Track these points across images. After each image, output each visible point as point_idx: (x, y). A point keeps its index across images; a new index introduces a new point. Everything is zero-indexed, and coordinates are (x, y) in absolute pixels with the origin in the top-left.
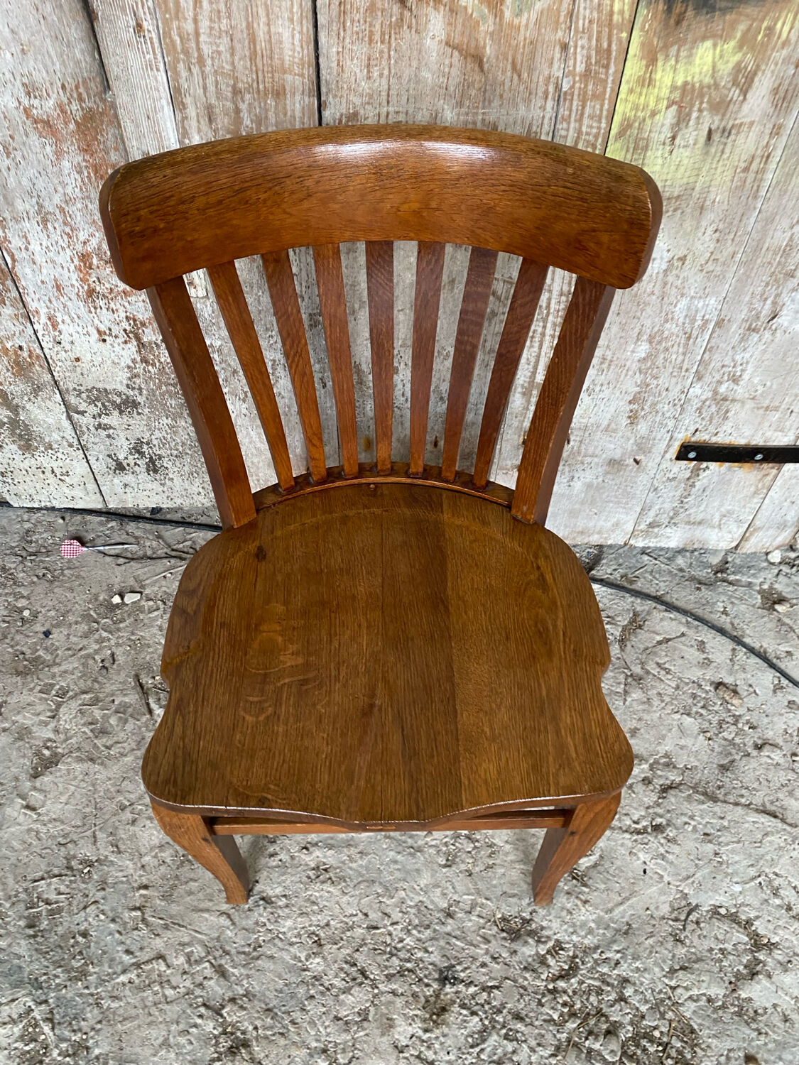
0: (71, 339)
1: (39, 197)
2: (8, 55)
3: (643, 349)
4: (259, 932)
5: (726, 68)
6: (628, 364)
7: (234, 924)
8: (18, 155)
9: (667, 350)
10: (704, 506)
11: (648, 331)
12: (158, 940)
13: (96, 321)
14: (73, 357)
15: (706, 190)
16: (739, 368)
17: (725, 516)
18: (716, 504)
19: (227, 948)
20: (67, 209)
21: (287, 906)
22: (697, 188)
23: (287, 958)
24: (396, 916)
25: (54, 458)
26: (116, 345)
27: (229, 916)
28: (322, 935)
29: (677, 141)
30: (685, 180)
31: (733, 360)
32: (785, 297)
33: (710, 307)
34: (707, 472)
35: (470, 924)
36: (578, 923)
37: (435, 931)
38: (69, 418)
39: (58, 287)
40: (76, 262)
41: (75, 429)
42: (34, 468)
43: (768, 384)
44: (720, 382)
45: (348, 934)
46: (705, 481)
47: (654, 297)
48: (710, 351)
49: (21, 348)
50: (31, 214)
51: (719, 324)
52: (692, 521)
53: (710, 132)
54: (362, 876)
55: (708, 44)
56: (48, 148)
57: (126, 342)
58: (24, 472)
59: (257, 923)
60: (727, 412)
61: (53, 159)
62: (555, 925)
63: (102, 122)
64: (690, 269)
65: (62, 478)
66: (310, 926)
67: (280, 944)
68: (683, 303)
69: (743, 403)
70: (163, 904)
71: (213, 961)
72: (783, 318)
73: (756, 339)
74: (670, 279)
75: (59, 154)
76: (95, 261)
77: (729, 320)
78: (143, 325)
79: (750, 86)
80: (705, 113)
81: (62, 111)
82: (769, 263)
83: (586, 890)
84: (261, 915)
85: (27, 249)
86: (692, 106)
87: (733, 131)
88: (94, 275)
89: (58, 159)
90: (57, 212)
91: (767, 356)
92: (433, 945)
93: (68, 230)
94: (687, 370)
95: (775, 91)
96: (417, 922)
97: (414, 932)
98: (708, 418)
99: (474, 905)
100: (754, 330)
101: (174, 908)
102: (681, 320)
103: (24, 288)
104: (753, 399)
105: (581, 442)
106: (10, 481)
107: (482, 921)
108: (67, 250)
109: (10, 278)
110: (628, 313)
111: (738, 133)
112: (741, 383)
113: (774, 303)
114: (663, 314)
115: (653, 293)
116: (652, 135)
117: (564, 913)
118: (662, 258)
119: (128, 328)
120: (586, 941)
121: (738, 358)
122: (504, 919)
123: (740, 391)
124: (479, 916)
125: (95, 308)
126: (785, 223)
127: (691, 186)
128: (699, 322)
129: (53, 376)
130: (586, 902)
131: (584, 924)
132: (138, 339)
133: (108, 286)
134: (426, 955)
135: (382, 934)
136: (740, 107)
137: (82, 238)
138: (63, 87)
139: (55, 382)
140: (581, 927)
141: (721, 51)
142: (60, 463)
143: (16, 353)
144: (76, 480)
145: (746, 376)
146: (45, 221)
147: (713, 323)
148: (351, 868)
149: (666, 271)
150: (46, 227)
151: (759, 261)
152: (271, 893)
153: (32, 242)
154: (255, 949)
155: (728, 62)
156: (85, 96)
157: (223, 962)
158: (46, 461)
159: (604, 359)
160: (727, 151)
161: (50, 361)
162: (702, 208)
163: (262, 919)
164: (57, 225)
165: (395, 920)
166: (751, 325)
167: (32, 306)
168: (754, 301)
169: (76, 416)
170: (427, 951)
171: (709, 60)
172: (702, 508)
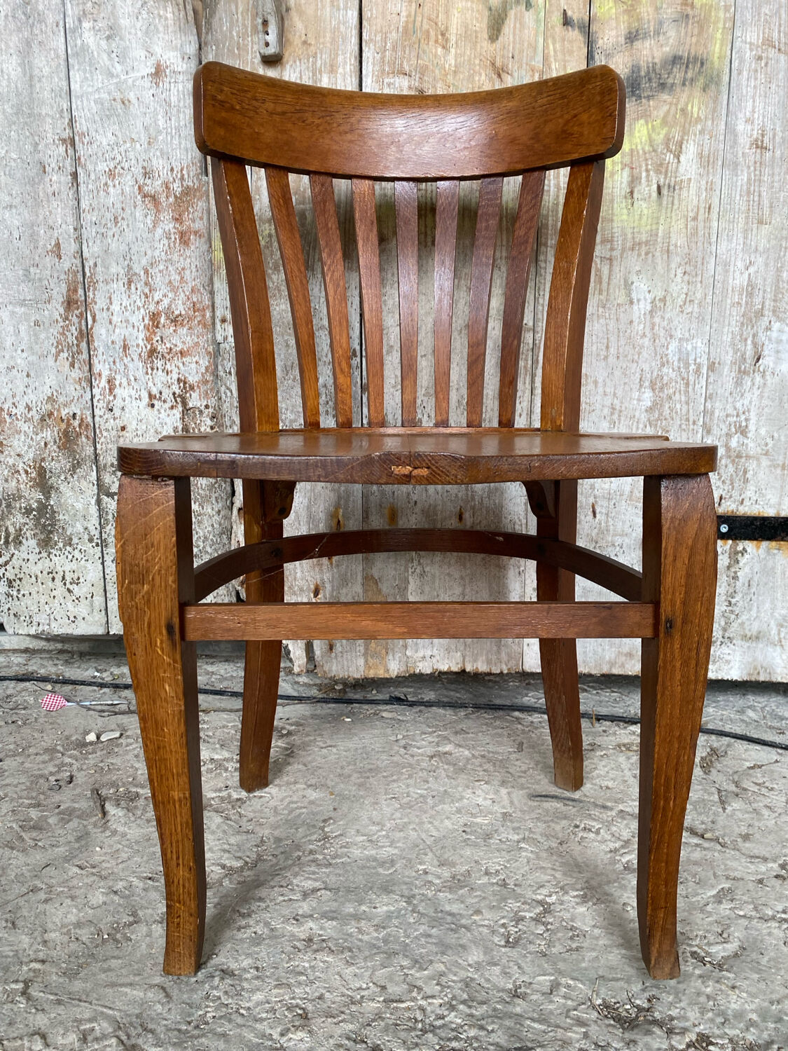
0: (122, 404)
1: (131, 259)
2: (138, 145)
3: (648, 396)
4: (207, 1007)
5: (659, 138)
6: (637, 414)
7: (168, 996)
8: (125, 223)
9: (670, 398)
10: (755, 609)
11: (649, 376)
12: (40, 1016)
13: (150, 384)
14: (120, 423)
15: (668, 235)
16: (743, 417)
17: (782, 626)
18: (767, 605)
19: (150, 1026)
20: (150, 271)
21: (258, 978)
22: (660, 234)
23: (250, 1036)
24: (431, 988)
25: (70, 557)
26: (162, 411)
27: (163, 989)
28: (310, 1007)
29: (635, 196)
30: (649, 227)
31: (735, 409)
32: (762, 337)
33: (699, 350)
34: (746, 556)
35: (551, 1007)
36: (730, 1012)
37: (495, 1010)
38: (99, 502)
39: (125, 347)
40: (147, 321)
41: (100, 517)
42: (45, 573)
43: (776, 435)
44: (729, 435)
45: (354, 1008)
46: (747, 569)
47: (647, 339)
48: (711, 398)
49: (74, 414)
50: (120, 276)
51: (712, 367)
52: (749, 634)
53: (659, 188)
54: (379, 948)
55: (642, 121)
56: (149, 217)
57: (172, 408)
58: (34, 578)
59: (207, 997)
60: (745, 472)
61: (151, 226)
62: (693, 1015)
63: (195, 196)
64: (672, 310)
65: (71, 587)
66: (293, 998)
67: (240, 1020)
68: (673, 346)
69: (758, 460)
70: (61, 980)
71: (124, 1038)
72: (767, 358)
73: (749, 383)
74: (657, 320)
75: (155, 223)
76: (162, 320)
77: (719, 363)
78: (192, 388)
79: (680, 152)
80: (651, 172)
81: (167, 187)
82: (738, 303)
83: (731, 975)
84: (213, 988)
85: (108, 309)
86: (640, 166)
87: (677, 187)
88: (159, 334)
89: (154, 226)
90: (142, 273)
91: (765, 402)
92: (493, 1022)
93: (147, 291)
94: (694, 423)
95: (701, 156)
96: (465, 996)
97: (461, 1007)
98: (728, 482)
99: (555, 986)
100: (744, 372)
101: (77, 985)
102: (676, 363)
103: (95, 349)
104: (766, 454)
105: (607, 515)
106: (15, 593)
107: (569, 1002)
108: (142, 310)
109: (85, 340)
110: (626, 356)
111: (681, 188)
112: (749, 435)
113: (755, 344)
114: (659, 357)
115: (644, 335)
116: (615, 190)
117: (703, 999)
118: (645, 299)
119: (178, 391)
120: (750, 1037)
121: (738, 405)
122: (606, 1005)
123: (752, 446)
124: (565, 997)
125: (152, 369)
126: (740, 264)
127: (654, 232)
128: (692, 367)
129: (96, 449)
130: (733, 987)
131: (739, 1015)
132: (184, 403)
133: (168, 345)
134: (483, 1033)
135: (409, 1009)
136: (677, 168)
137: (156, 299)
138: (172, 170)
139: (96, 455)
140: (735, 1017)
141: (653, 126)
142: (74, 566)
143: (68, 420)
144: (85, 590)
145: (752, 427)
146: (130, 282)
147: (705, 368)
148: (361, 940)
149: (651, 312)
150: (129, 288)
151: (729, 301)
152: (233, 966)
153: (115, 302)
154: (197, 1027)
155: (659, 134)
156: (186, 176)
157: (140, 1041)
158: (60, 562)
159: (614, 409)
160: (676, 202)
161: (98, 431)
162: (668, 251)
163: (215, 993)
164: (139, 286)
165: (429, 993)
166: (740, 368)
167: (97, 367)
168: (737, 342)
169: (105, 499)
170: (482, 1028)
171: (645, 132)
172: (754, 613)
